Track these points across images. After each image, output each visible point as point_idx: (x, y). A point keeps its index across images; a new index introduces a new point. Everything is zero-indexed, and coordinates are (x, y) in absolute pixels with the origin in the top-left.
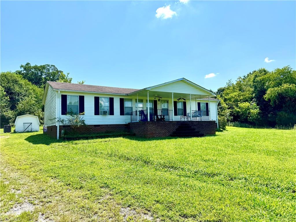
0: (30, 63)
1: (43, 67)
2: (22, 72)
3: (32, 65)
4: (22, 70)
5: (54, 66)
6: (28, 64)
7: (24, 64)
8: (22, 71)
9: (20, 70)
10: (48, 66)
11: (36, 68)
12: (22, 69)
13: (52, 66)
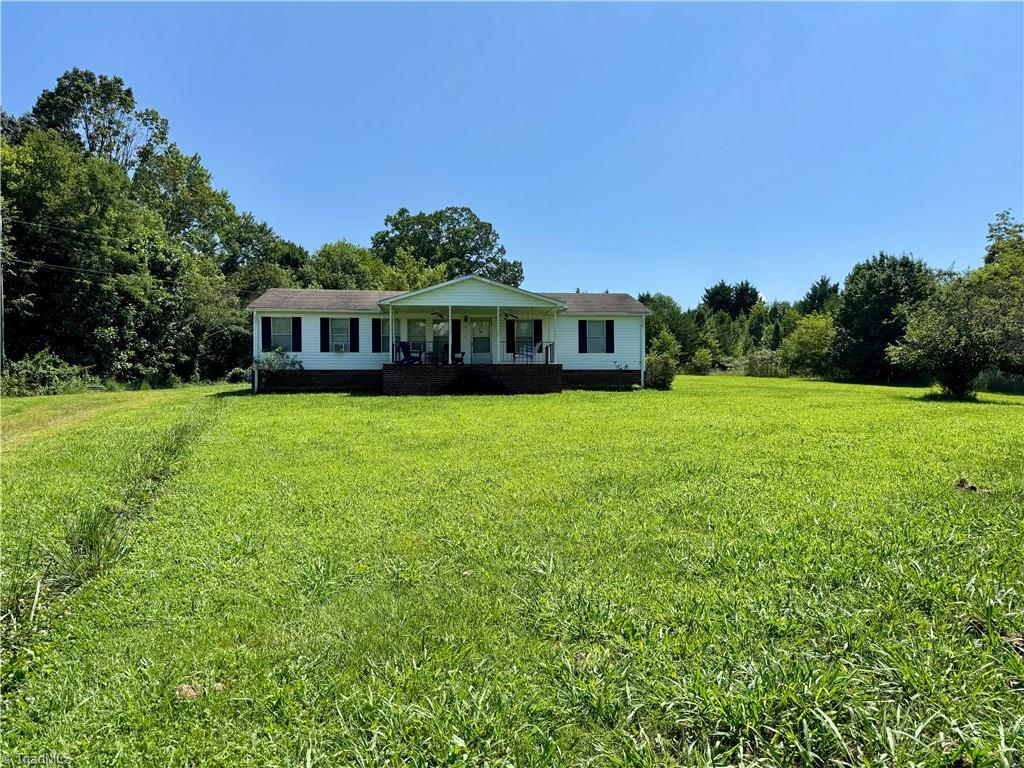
0: (407, 208)
1: (439, 217)
2: (391, 235)
3: (413, 213)
4: (390, 230)
5: (469, 210)
6: (403, 212)
7: (394, 213)
8: (388, 233)
9: (383, 228)
10: (455, 210)
11: (421, 218)
12: (390, 228)
13: (463, 209)
